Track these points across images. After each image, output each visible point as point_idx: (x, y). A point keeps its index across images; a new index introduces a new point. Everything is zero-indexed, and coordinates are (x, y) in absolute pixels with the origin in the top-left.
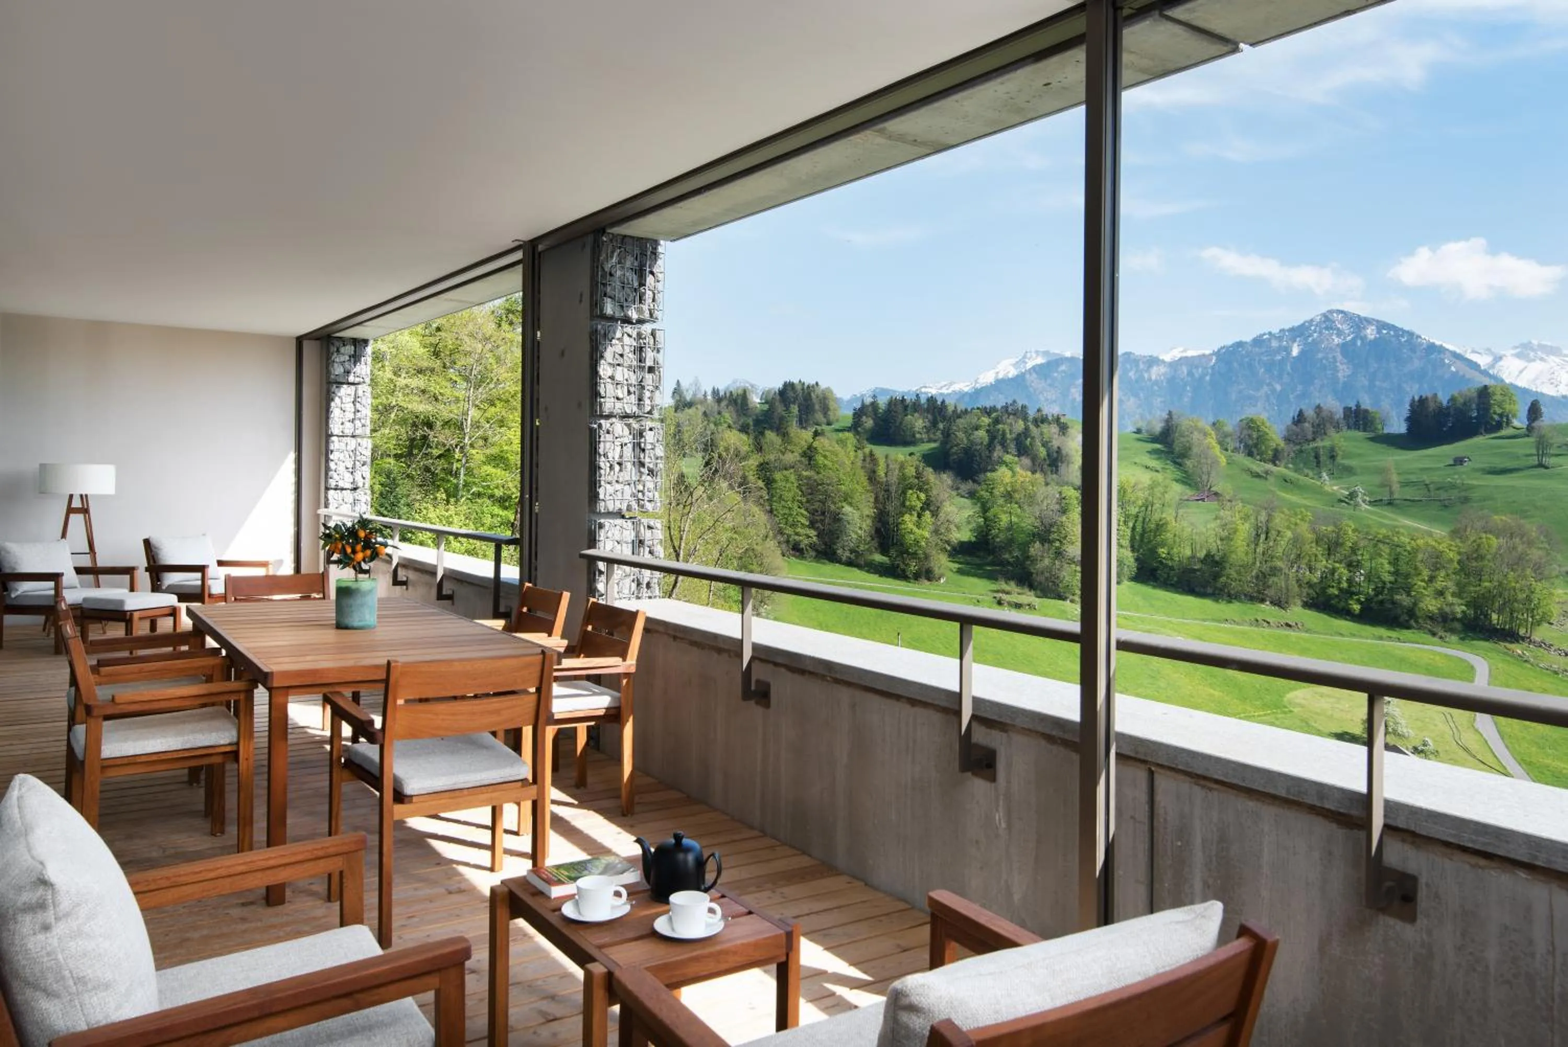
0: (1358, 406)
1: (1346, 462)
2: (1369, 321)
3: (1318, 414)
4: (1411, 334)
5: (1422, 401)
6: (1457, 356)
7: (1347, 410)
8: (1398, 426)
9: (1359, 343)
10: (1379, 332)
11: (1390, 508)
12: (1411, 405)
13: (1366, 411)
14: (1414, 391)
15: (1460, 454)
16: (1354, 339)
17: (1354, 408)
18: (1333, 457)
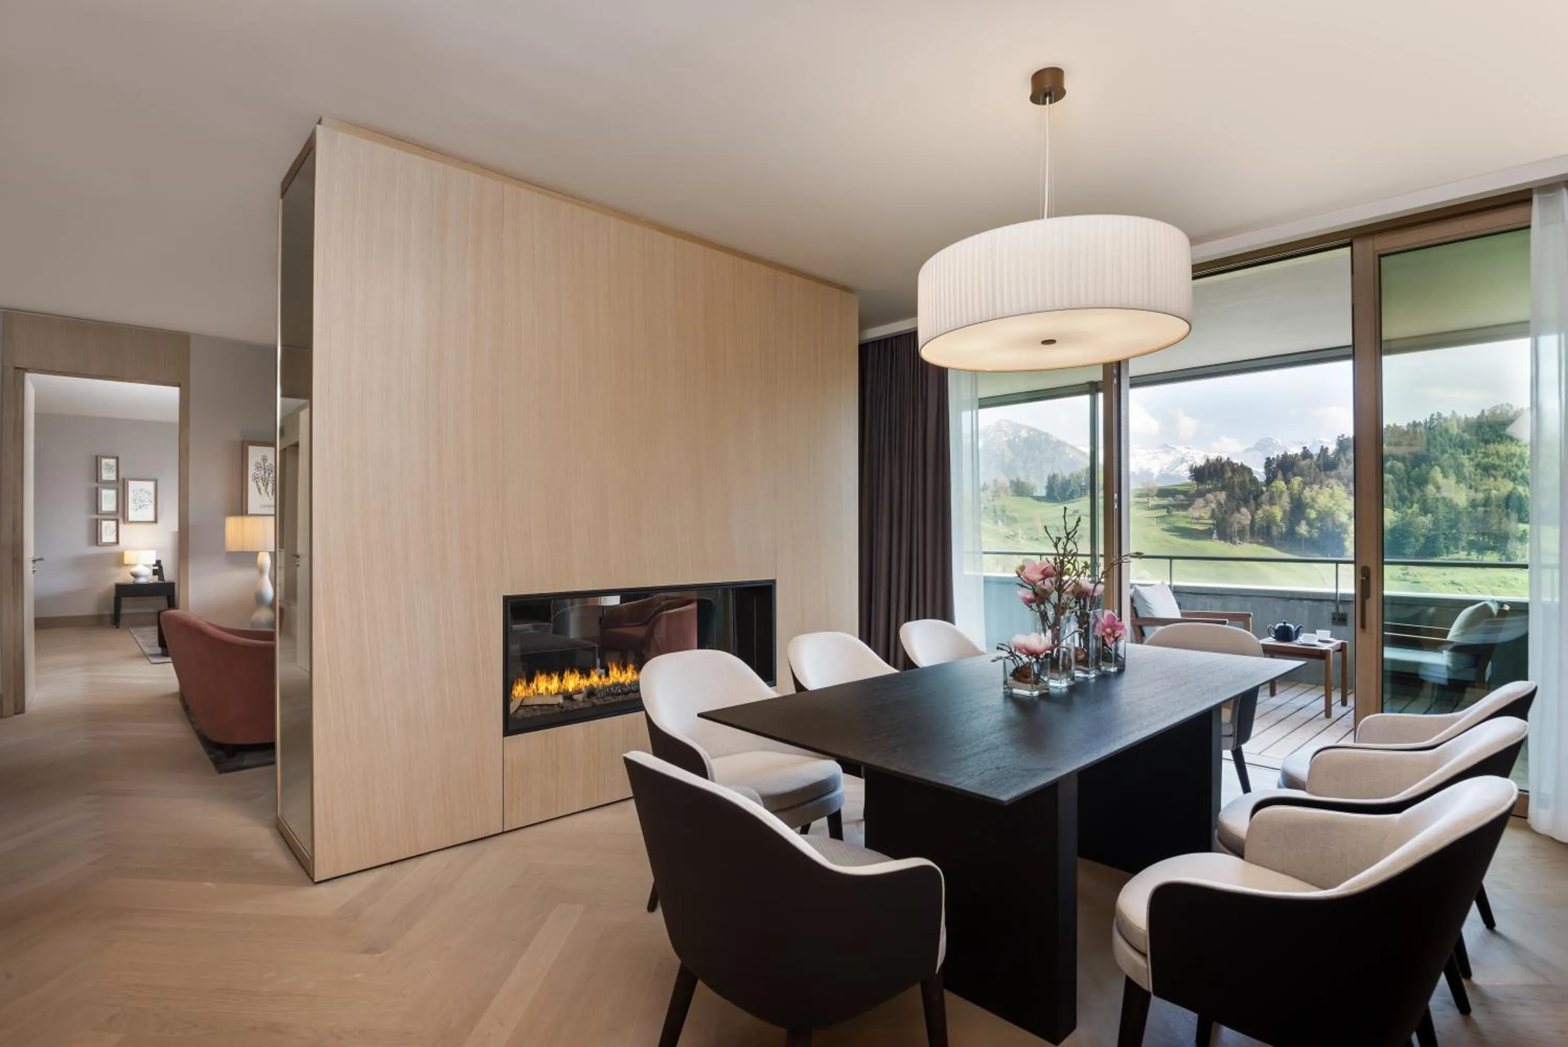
0: (1018, 480)
1: (1012, 514)
2: (1023, 427)
3: (995, 485)
4: (1047, 434)
5: (1054, 476)
6: (1073, 448)
7: (1012, 482)
8: (1042, 492)
9: (1017, 440)
10: (1029, 433)
11: (1037, 542)
12: (1048, 479)
13: (1023, 483)
14: (1048, 470)
15: (1076, 509)
16: (1015, 438)
17: (1016, 481)
18: (1003, 512)
